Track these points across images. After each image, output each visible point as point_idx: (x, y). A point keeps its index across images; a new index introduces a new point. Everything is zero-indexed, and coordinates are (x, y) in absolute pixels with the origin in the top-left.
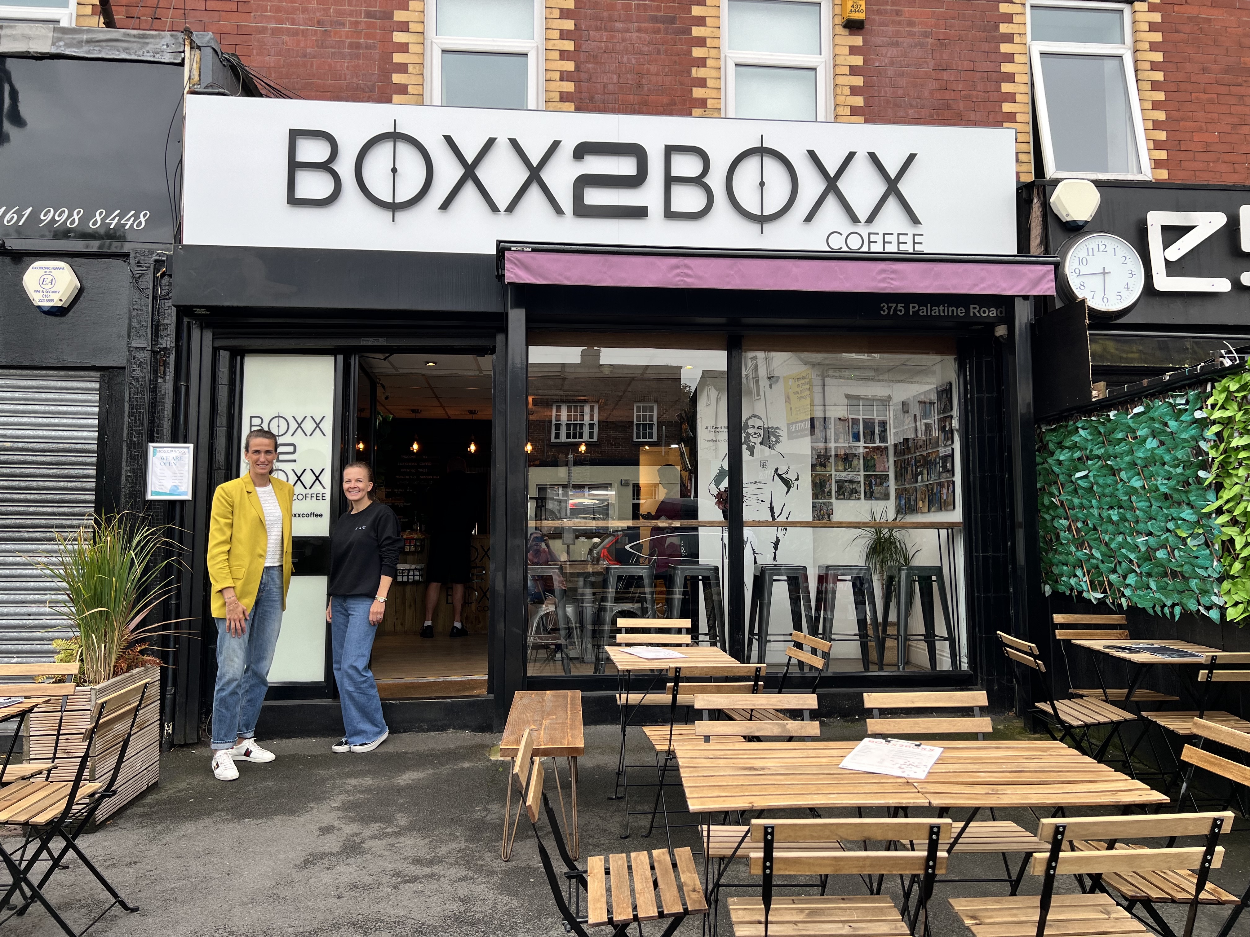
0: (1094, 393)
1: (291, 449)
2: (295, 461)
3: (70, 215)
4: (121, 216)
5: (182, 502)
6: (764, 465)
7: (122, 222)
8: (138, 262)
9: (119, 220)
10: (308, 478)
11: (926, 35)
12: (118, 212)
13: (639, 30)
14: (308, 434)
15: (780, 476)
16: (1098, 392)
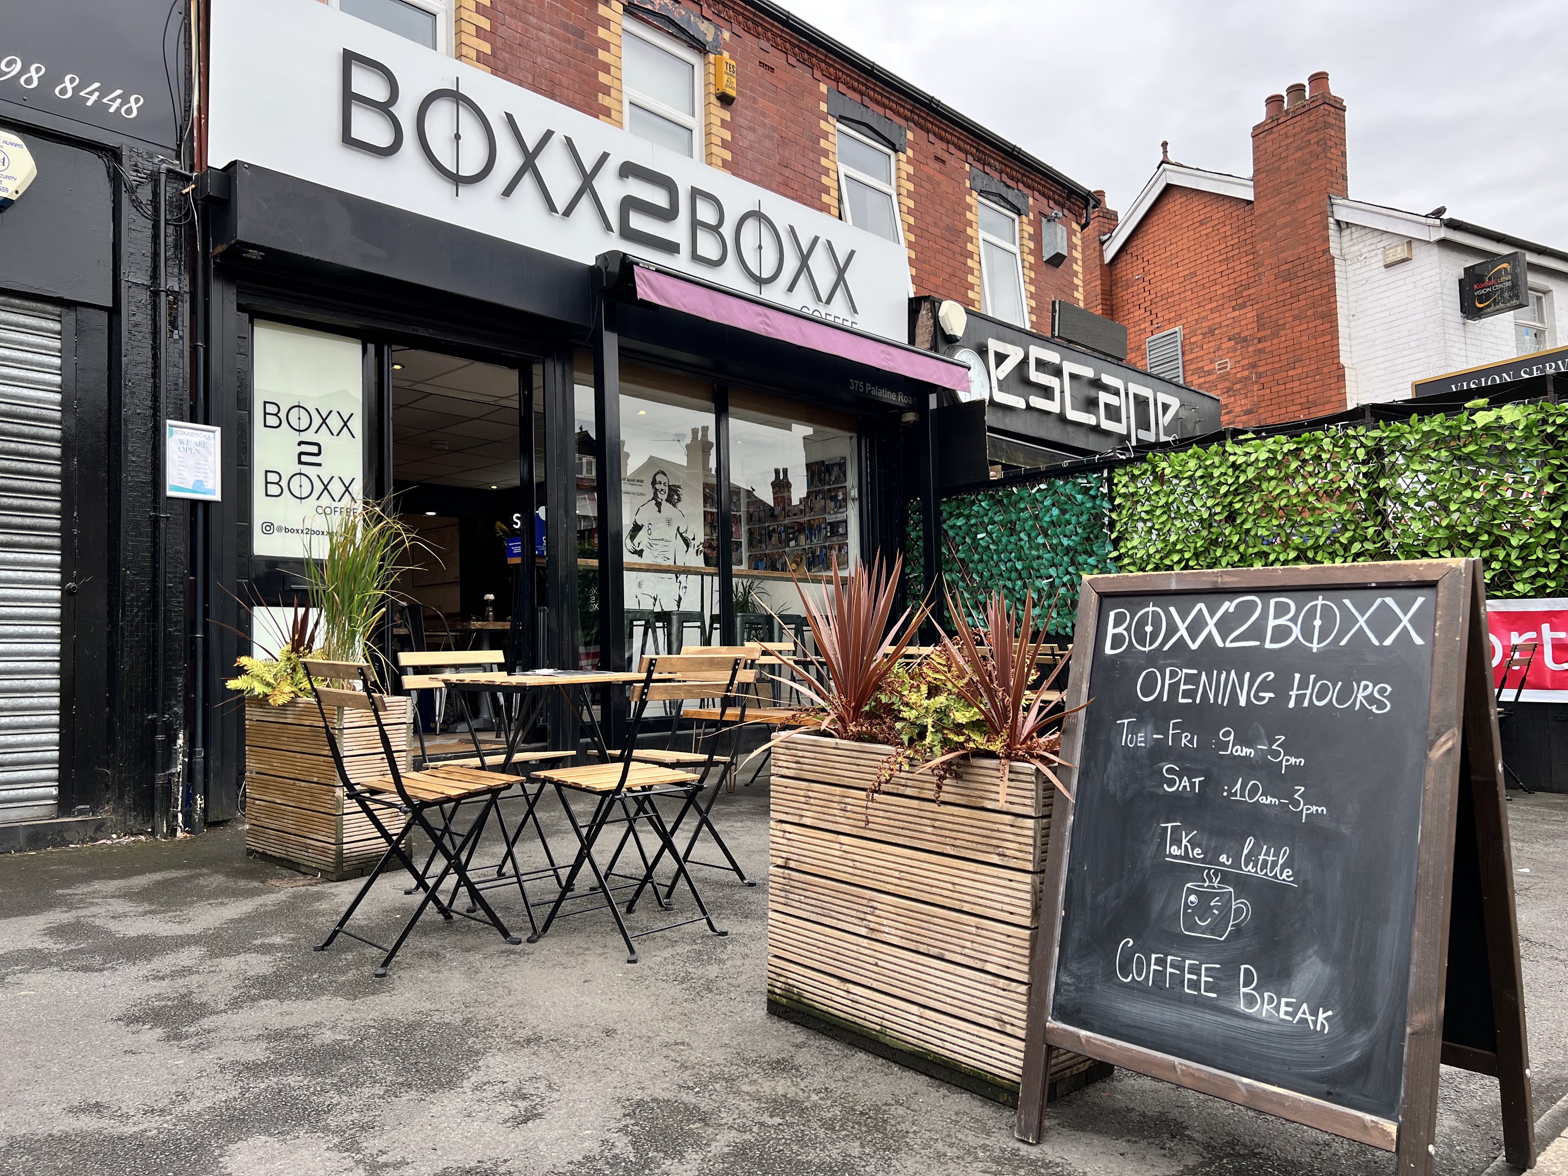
0: (992, 473)
1: (315, 449)
2: (320, 465)
3: (25, 70)
4: (104, 91)
5: (207, 504)
6: (669, 522)
7: (104, 101)
8: (136, 165)
9: (100, 97)
10: (336, 488)
11: (774, 130)
12: (97, 85)
13: (551, 33)
14: (335, 433)
15: (681, 535)
16: (995, 474)
